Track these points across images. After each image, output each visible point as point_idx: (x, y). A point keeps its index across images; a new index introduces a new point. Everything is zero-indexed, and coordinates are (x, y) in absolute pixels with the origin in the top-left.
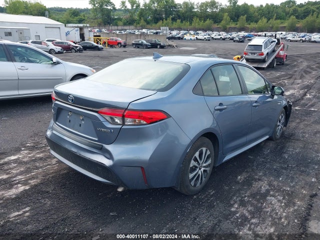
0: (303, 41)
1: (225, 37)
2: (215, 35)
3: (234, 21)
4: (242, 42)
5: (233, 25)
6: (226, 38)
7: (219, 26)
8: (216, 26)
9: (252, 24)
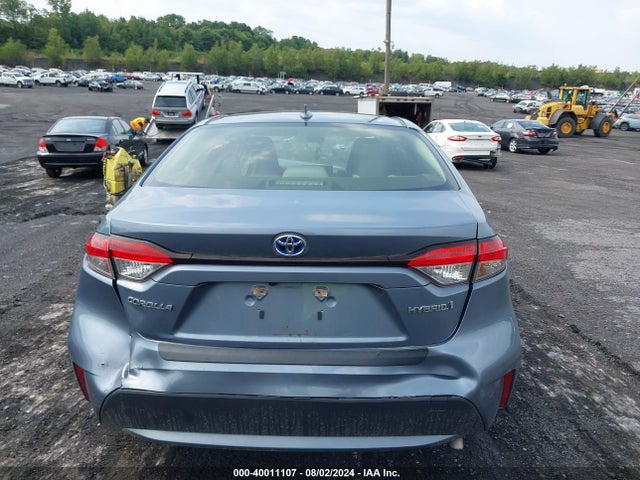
0: (220, 91)
1: (67, 80)
2: (38, 74)
3: (72, 47)
4: (109, 90)
5: (73, 55)
6: (70, 83)
7: (40, 56)
8: (32, 55)
9: (113, 54)
